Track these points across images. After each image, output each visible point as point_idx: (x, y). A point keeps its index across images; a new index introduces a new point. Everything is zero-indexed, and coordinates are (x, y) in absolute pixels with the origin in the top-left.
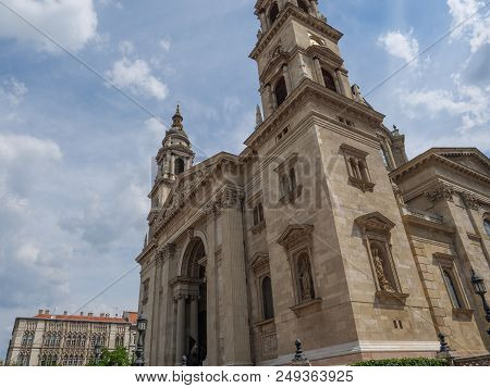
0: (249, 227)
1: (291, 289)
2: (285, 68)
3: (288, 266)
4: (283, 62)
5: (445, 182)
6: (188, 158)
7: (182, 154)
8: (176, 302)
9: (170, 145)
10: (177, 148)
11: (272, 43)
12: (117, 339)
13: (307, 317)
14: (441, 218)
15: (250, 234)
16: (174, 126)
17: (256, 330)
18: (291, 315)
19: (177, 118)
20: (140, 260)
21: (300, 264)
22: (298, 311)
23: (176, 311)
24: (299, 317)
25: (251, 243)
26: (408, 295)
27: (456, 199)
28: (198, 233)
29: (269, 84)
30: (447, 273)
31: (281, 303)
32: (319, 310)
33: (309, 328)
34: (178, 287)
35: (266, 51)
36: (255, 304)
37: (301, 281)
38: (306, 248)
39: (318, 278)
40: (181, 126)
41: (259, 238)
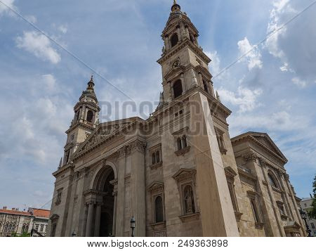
0: (148, 165)
1: (179, 205)
2: (182, 75)
3: (177, 191)
4: (181, 71)
5: (254, 151)
6: (95, 111)
7: (93, 108)
8: (87, 206)
9: (85, 101)
10: (90, 104)
11: (173, 58)
12: (24, 227)
13: (190, 223)
14: (250, 171)
15: (148, 169)
16: (88, 89)
17: (150, 228)
18: (178, 221)
19: (91, 84)
20: (56, 175)
21: (185, 192)
22: (183, 219)
23: (87, 212)
24: (183, 222)
25: (149, 174)
26: (242, 214)
27: (257, 161)
28: (109, 163)
29: (170, 82)
30: (252, 202)
31: (171, 213)
32: (198, 219)
33: (190, 229)
34: (90, 196)
35: (169, 61)
36: (149, 212)
37: (186, 201)
38: (191, 183)
39: (198, 201)
40: (93, 89)
41: (155, 172)
